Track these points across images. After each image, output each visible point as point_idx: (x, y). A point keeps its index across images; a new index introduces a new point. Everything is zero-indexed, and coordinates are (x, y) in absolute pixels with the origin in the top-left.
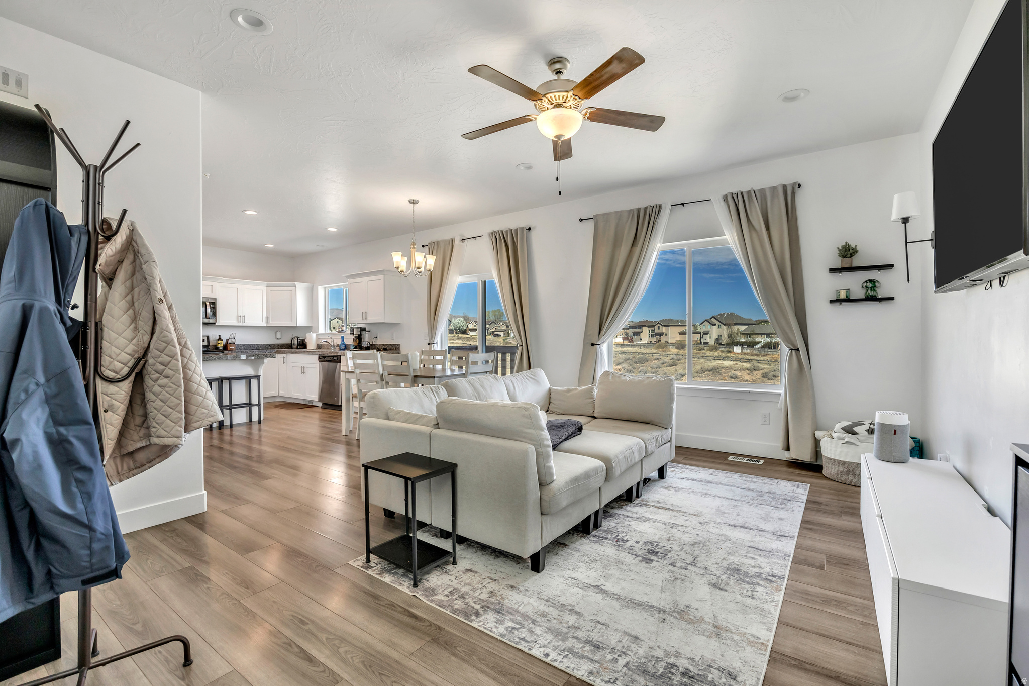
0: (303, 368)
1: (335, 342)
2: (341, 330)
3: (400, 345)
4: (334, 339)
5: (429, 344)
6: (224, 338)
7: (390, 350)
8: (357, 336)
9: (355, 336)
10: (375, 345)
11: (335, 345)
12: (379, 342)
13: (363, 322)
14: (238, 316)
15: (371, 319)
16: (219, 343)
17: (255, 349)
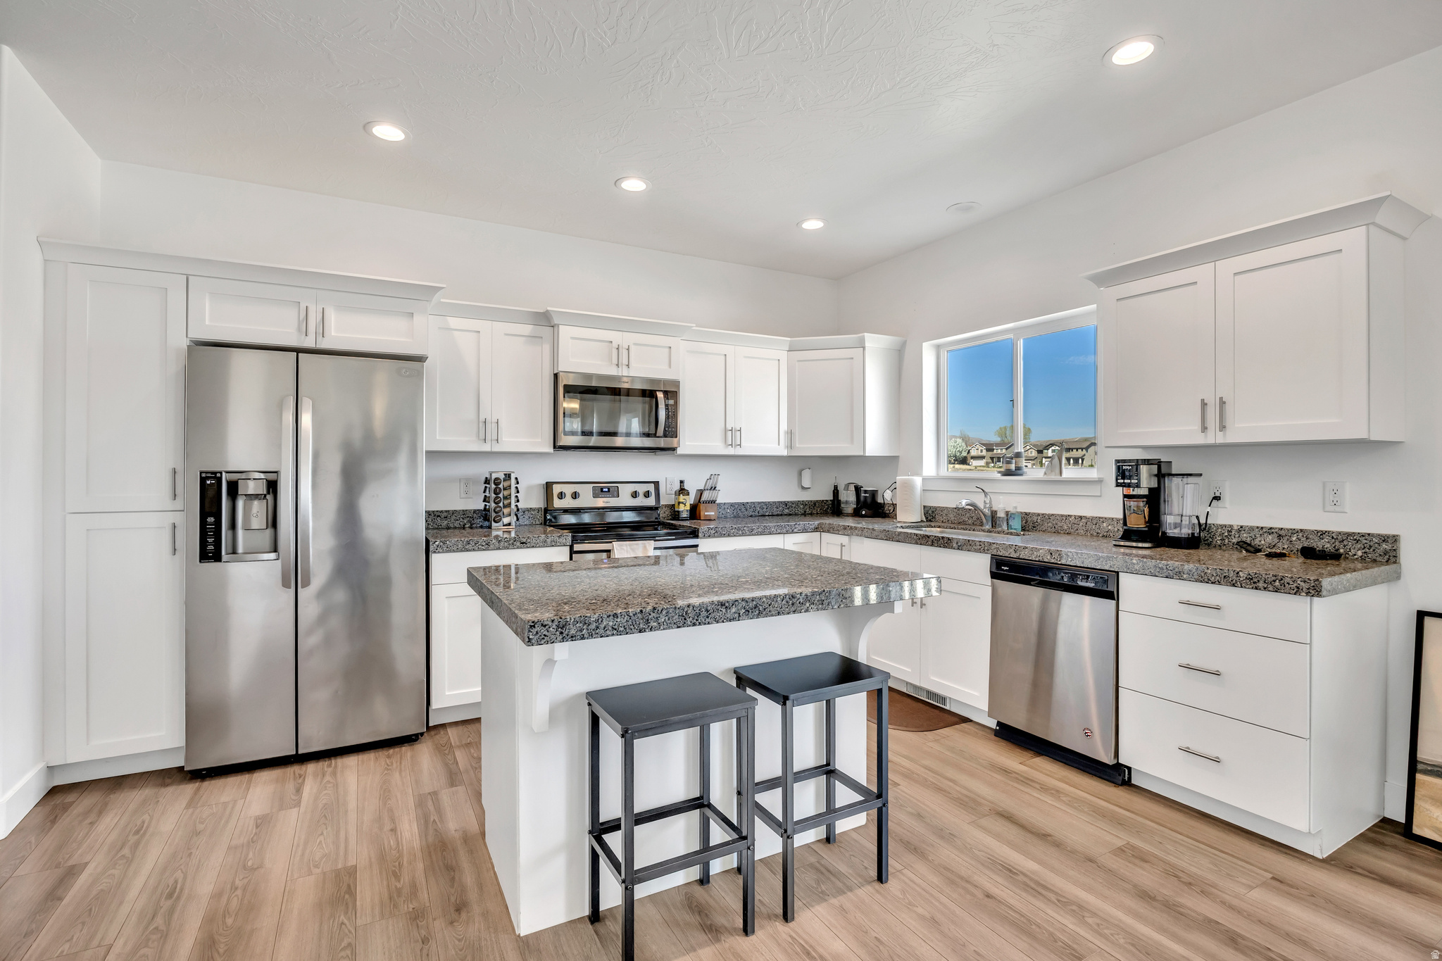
6: (693, 487)
8: (1145, 492)
10: (1214, 527)
11: (1000, 515)
13: (1201, 439)
14: (726, 431)
16: (681, 500)
17: (757, 514)
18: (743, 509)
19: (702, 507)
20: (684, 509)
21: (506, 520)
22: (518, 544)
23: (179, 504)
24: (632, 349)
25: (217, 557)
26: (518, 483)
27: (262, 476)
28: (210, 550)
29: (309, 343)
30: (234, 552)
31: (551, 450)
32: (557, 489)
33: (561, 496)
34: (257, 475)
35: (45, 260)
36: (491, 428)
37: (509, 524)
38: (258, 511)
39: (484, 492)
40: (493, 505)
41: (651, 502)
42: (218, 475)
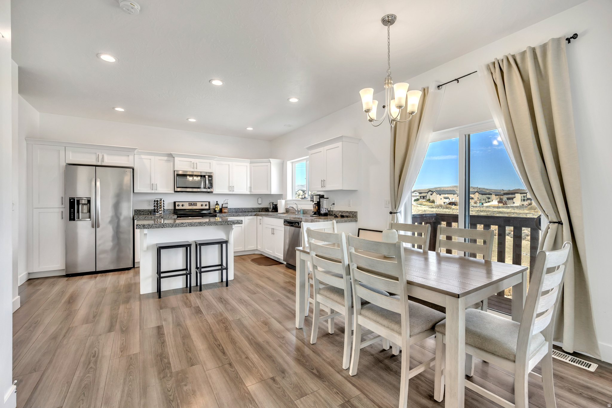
0: (273, 229)
1: (299, 207)
2: (303, 197)
3: (356, 212)
4: (298, 205)
5: (391, 213)
6: (220, 203)
7: (347, 217)
8: (316, 202)
9: (314, 202)
10: (332, 211)
11: (299, 210)
12: (336, 208)
13: (322, 189)
14: (229, 186)
15: (329, 187)
16: (216, 207)
17: (243, 211)
18: (239, 210)
19: (223, 209)
20: (217, 210)
21: (160, 212)
22: (161, 218)
23: (63, 206)
24: (198, 164)
25: (74, 220)
26: (164, 202)
27: (86, 199)
28: (72, 218)
29: (99, 164)
30: (79, 218)
31: (173, 192)
32: (177, 204)
33: (178, 205)
34: (85, 199)
35: (27, 144)
36: (155, 186)
37: (161, 213)
38: (85, 208)
39: (154, 204)
40: (156, 208)
41: (207, 207)
42: (74, 198)
